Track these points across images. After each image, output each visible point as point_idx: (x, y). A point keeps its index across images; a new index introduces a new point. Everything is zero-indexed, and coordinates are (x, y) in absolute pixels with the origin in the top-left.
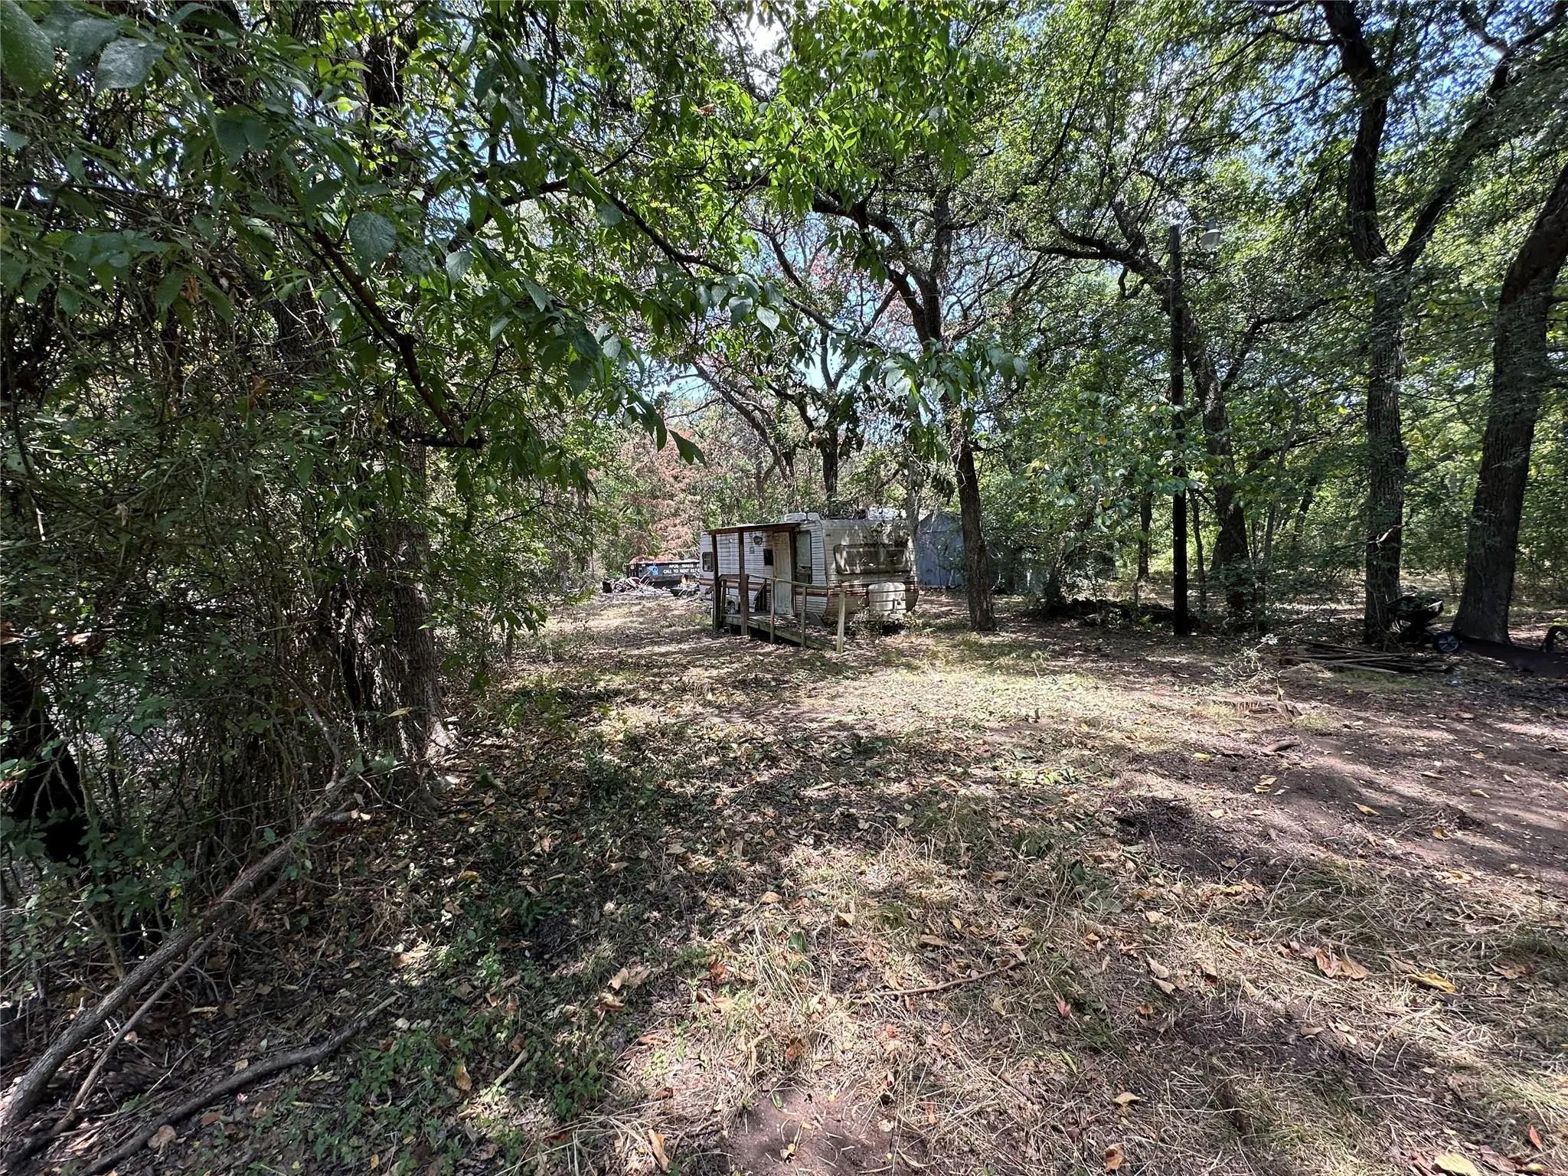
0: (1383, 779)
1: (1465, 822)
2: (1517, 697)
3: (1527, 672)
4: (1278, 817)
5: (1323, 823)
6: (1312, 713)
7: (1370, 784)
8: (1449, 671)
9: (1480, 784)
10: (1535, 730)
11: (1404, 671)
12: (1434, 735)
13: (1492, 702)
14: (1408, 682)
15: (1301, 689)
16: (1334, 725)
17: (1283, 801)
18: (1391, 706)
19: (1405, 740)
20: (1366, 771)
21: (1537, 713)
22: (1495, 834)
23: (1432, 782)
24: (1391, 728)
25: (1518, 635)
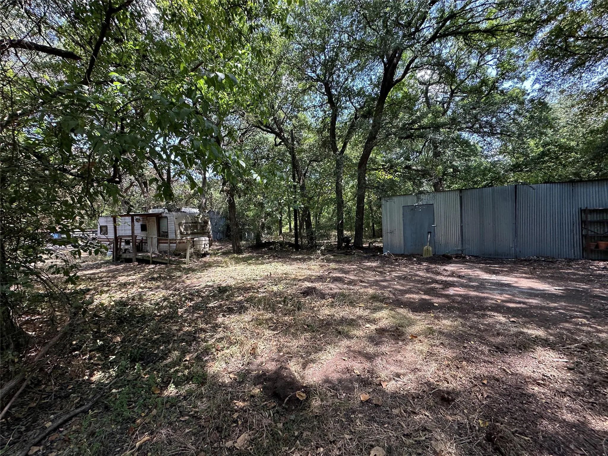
0: (348, 277)
1: (361, 282)
2: (366, 258)
3: (366, 253)
4: (332, 286)
5: (340, 285)
6: (333, 265)
7: (346, 278)
8: (354, 254)
9: (362, 275)
10: (369, 264)
11: (347, 255)
12: (354, 267)
13: (362, 260)
14: (348, 257)
15: (329, 261)
16: (337, 267)
17: (332, 282)
18: (346, 262)
19: (350, 268)
20: (344, 275)
21: (369, 261)
22: (365, 283)
23: (355, 276)
24: (347, 266)
25: (364, 245)
